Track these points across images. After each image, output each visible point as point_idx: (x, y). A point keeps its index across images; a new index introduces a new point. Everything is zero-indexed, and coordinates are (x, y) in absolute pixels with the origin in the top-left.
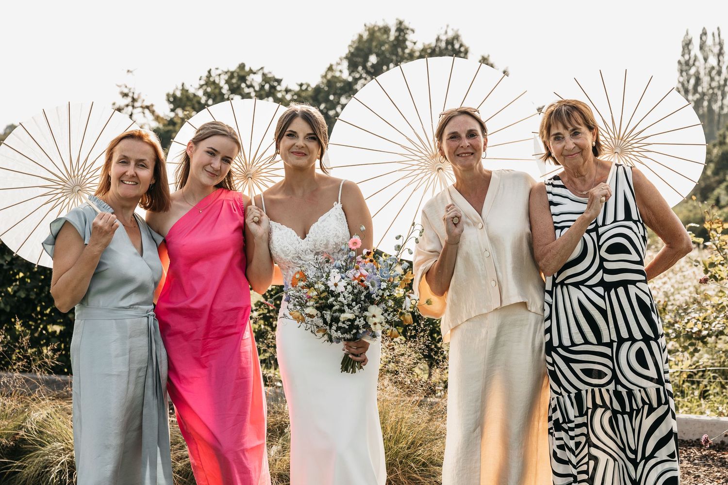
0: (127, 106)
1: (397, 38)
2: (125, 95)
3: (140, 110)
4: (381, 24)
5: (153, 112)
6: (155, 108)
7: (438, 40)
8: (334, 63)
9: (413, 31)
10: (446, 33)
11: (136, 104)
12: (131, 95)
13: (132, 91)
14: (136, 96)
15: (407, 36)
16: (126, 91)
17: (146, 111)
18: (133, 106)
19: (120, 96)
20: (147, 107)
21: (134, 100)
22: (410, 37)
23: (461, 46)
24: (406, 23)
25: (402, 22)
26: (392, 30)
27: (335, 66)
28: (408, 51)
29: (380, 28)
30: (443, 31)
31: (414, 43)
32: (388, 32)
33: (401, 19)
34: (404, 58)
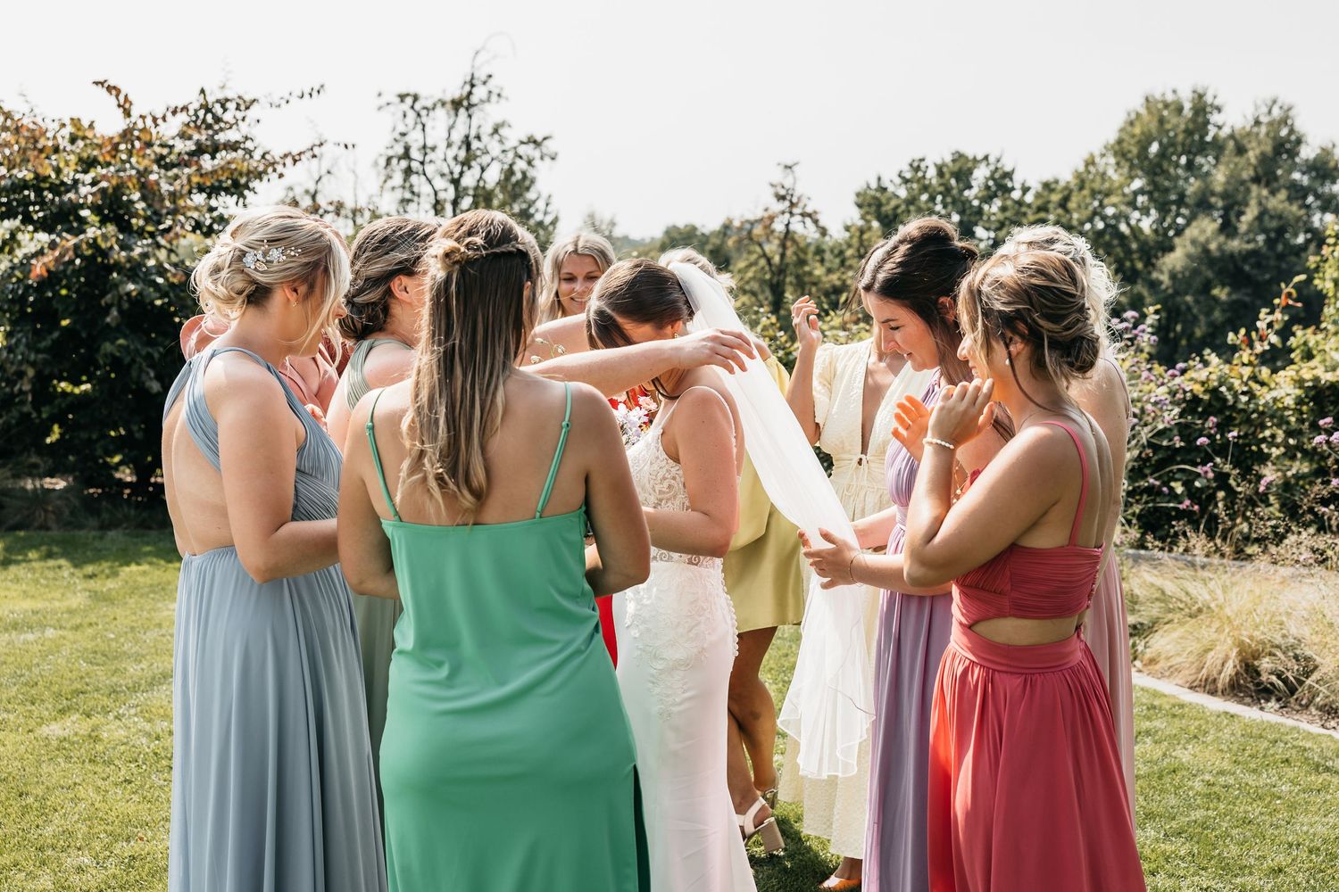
0: (783, 213)
1: (1193, 120)
2: (781, 198)
3: (799, 218)
4: (1170, 98)
5: (816, 222)
6: (819, 217)
7: (1257, 123)
8: (1097, 154)
9: (1219, 109)
10: (1270, 112)
11: (796, 211)
12: (788, 197)
13: (790, 192)
14: (795, 200)
15: (1209, 116)
16: (782, 192)
17: (808, 220)
18: (791, 213)
19: (775, 200)
20: (810, 215)
21: (792, 205)
22: (1215, 118)
23: (1292, 131)
24: (1209, 99)
25: (1201, 96)
26: (1187, 106)
27: (1097, 160)
28: (1209, 139)
29: (1166, 106)
30: (1265, 110)
31: (1220, 128)
32: (1180, 109)
33: (1200, 91)
34: (1203, 148)
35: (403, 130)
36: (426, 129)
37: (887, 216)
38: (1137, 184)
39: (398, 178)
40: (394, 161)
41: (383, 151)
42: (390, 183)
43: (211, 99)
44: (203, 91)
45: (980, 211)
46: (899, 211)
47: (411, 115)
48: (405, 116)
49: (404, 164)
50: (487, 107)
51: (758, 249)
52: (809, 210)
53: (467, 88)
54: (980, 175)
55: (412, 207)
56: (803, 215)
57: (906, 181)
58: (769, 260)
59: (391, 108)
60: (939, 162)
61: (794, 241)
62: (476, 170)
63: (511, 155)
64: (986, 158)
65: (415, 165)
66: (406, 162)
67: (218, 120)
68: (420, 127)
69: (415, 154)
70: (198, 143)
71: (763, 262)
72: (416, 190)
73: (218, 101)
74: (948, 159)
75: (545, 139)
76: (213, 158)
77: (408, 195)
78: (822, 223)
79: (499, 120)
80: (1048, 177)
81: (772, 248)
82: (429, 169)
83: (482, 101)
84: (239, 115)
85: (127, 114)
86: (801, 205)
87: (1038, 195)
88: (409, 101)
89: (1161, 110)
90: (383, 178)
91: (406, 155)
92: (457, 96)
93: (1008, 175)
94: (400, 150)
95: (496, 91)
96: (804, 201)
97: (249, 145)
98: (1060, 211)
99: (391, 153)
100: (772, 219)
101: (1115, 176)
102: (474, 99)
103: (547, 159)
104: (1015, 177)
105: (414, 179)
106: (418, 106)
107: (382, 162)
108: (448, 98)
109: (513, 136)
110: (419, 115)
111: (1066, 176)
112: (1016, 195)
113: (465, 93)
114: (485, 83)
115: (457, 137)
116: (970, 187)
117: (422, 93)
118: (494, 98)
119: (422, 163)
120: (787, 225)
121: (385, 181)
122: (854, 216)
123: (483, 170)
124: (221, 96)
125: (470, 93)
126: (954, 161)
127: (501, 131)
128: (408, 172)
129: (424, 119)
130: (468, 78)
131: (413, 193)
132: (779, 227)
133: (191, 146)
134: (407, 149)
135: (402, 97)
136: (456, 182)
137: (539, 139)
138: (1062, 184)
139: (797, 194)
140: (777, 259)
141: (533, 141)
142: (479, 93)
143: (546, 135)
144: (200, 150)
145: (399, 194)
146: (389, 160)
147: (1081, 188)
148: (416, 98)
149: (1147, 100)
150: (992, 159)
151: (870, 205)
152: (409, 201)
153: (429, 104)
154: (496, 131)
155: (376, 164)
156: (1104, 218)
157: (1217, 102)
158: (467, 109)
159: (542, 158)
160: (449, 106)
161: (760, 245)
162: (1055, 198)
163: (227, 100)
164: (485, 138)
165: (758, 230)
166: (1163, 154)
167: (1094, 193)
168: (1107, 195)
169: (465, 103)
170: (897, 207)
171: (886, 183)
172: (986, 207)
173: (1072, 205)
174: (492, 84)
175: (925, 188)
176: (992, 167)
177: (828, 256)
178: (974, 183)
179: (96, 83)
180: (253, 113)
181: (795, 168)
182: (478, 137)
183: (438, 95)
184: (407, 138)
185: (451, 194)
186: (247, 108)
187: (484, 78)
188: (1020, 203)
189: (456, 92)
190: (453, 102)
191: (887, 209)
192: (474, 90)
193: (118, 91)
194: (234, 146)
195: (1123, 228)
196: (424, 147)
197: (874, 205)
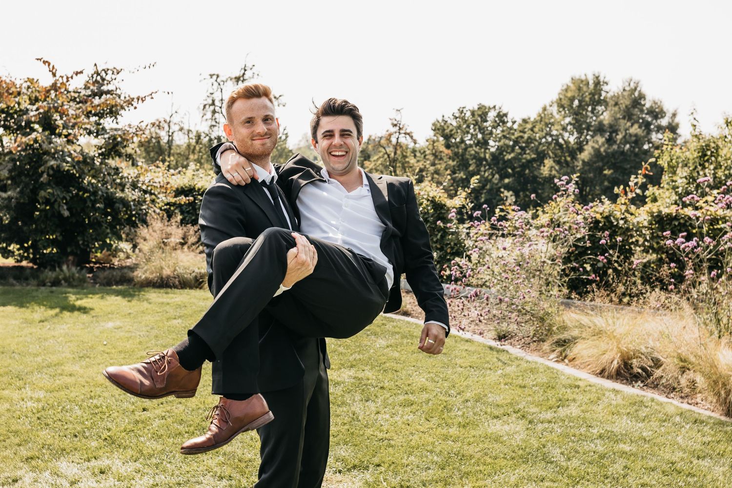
0: (396, 133)
1: (594, 89)
2: (395, 125)
3: (403, 135)
4: (583, 78)
5: (412, 137)
6: (413, 135)
7: (624, 90)
8: (548, 105)
9: (607, 84)
10: (629, 85)
11: (402, 132)
12: (398, 125)
13: (399, 122)
14: (401, 126)
15: (602, 87)
16: (395, 123)
17: (407, 136)
18: (400, 133)
19: (391, 126)
20: (408, 134)
21: (400, 129)
22: (605, 88)
23: (640, 93)
24: (601, 78)
25: (597, 77)
26: (591, 82)
27: (548, 107)
28: (602, 98)
29: (582, 81)
30: (627, 84)
31: (607, 92)
32: (588, 84)
33: (597, 75)
34: (599, 102)
35: (212, 92)
36: (223, 91)
37: (447, 135)
38: (568, 120)
39: (209, 115)
40: (207, 107)
41: (202, 101)
42: (205, 117)
43: (100, 70)
44: (95, 65)
45: (491, 133)
46: (453, 132)
47: (216, 84)
48: (213, 85)
49: (212, 108)
51: (383, 150)
52: (408, 131)
53: (243, 71)
54: (492, 115)
55: (215, 129)
56: (405, 134)
57: (456, 118)
58: (389, 156)
59: (206, 81)
60: (471, 109)
61: (401, 147)
64: (494, 107)
65: (217, 109)
67: (103, 80)
68: (220, 90)
69: (217, 103)
70: (92, 91)
71: (386, 156)
72: (217, 120)
73: (104, 70)
74: (476, 108)
75: (281, 96)
76: (100, 98)
77: (214, 123)
78: (414, 138)
80: (525, 117)
81: (390, 150)
83: (250, 78)
84: (114, 77)
85: (54, 75)
86: (404, 129)
87: (520, 125)
88: (215, 77)
89: (580, 84)
90: (202, 115)
91: (213, 104)
92: (237, 75)
93: (506, 115)
94: (211, 102)
95: (256, 73)
96: (406, 127)
97: (118, 92)
98: (530, 132)
99: (206, 103)
100: (390, 135)
101: (558, 117)
102: (246, 77)
103: (281, 106)
104: (508, 116)
105: (217, 115)
106: (218, 80)
107: (202, 107)
108: (234, 76)
110: (219, 84)
111: (533, 116)
112: (509, 124)
113: (241, 74)
114: (251, 69)
116: (486, 121)
117: (220, 74)
118: (256, 76)
119: (221, 108)
120: (398, 139)
121: (203, 117)
122: (431, 134)
124: (105, 67)
125: (244, 74)
126: (479, 108)
128: (214, 112)
129: (222, 86)
130: (243, 67)
132: (394, 140)
133: (89, 92)
134: (213, 101)
135: (211, 76)
137: (277, 96)
138: (532, 119)
139: (402, 124)
140: (392, 155)
142: (248, 74)
144: (94, 94)
145: (210, 123)
146: (205, 106)
147: (541, 121)
148: (218, 76)
149: (572, 79)
150: (497, 107)
151: (438, 129)
152: (214, 126)
153: (224, 79)
155: (199, 108)
156: (551, 136)
157: (605, 80)
160: (234, 80)
161: (384, 148)
162: (529, 126)
163: (108, 70)
165: (383, 142)
166: (580, 106)
167: (547, 125)
168: (553, 124)
169: (242, 79)
170: (451, 131)
171: (446, 118)
172: (494, 130)
173: (536, 130)
174: (254, 69)
175: (465, 121)
176: (497, 111)
177: (418, 154)
178: (488, 119)
179: (38, 59)
180: (119, 77)
181: (401, 111)
184: (213, 95)
186: (118, 73)
187: (251, 67)
188: (511, 128)
189: (238, 73)
190: (236, 78)
191: (447, 131)
192: (246, 72)
193: (49, 64)
194: (108, 92)
195: (561, 141)
196: (221, 100)
197: (441, 129)
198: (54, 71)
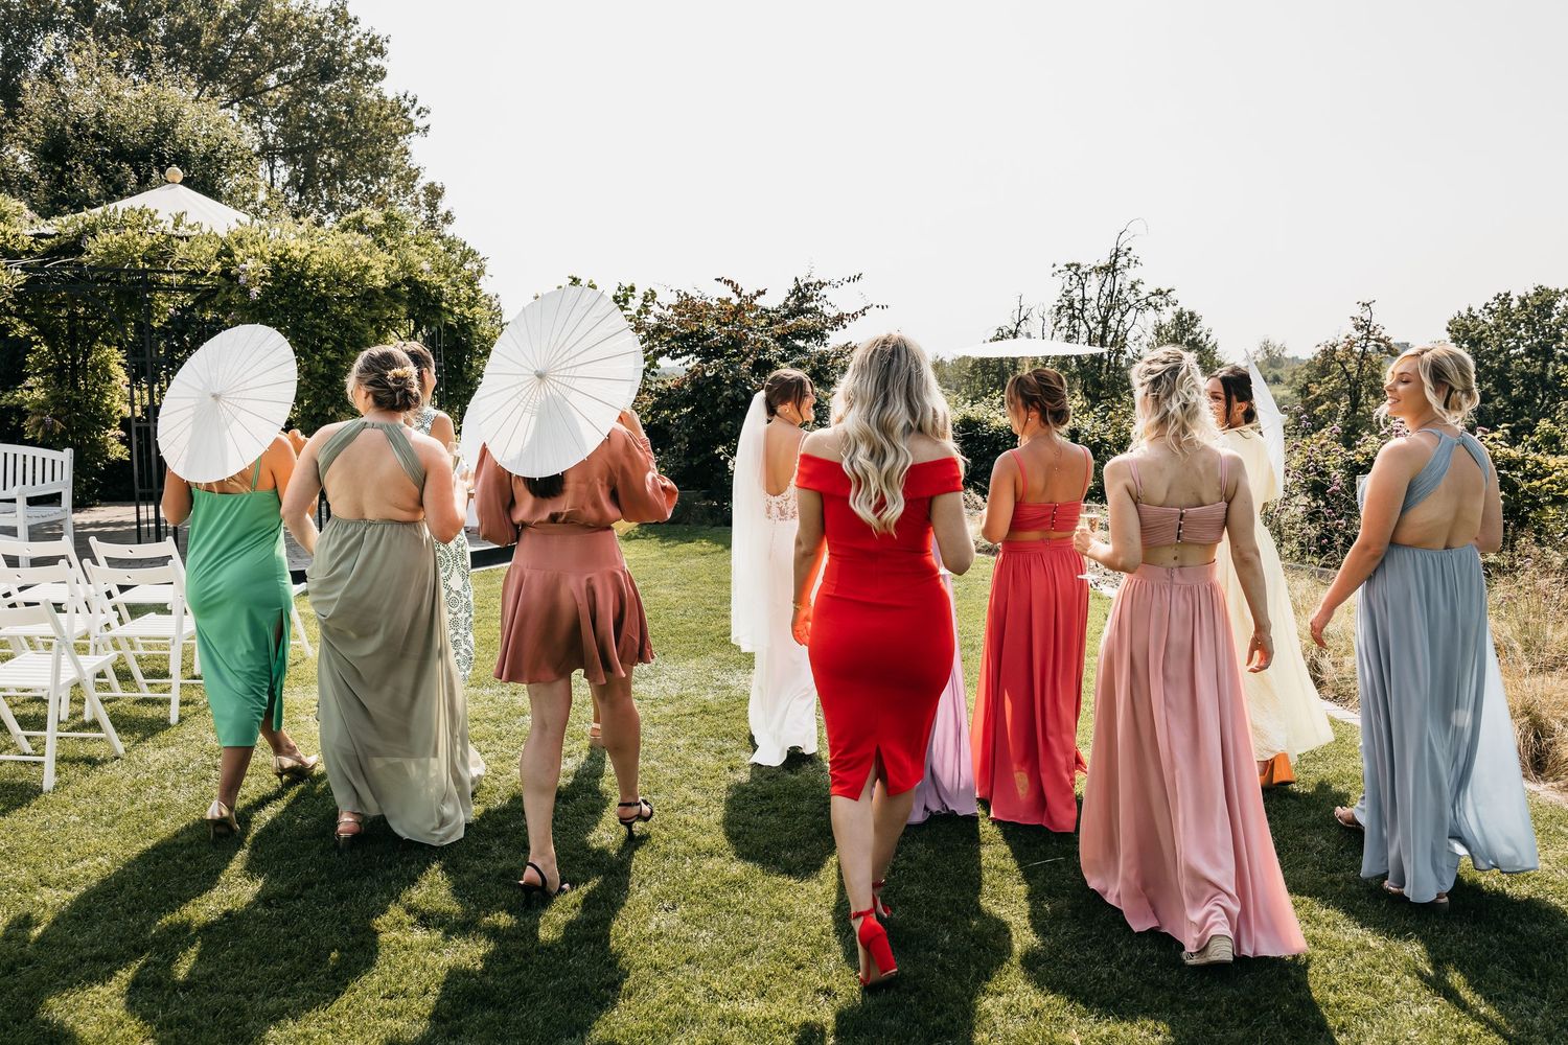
35: (1068, 287)
36: (1086, 286)
37: (1472, 339)
39: (1065, 322)
40: (1063, 310)
41: (1056, 303)
42: (1059, 325)
43: (802, 284)
44: (796, 279)
47: (1075, 278)
48: (1071, 279)
49: (1070, 311)
50: (1127, 271)
51: (1339, 366)
53: (1113, 258)
55: (1073, 341)
56: (1377, 340)
58: (1348, 375)
59: (1062, 274)
61: (1368, 360)
62: (1118, 316)
63: (1144, 303)
65: (1077, 312)
66: (1071, 310)
67: (804, 296)
68: (1080, 286)
69: (1077, 305)
70: (790, 310)
71: (1344, 376)
72: (1077, 329)
73: (805, 285)
75: (1169, 291)
77: (1071, 333)
79: (1135, 280)
81: (1351, 366)
82: (1086, 314)
83: (1124, 267)
84: (815, 292)
85: (739, 296)
86: (1376, 333)
88: (1073, 269)
90: (1054, 322)
91: (1071, 306)
92: (1107, 264)
94: (1066, 303)
95: (1134, 259)
97: (821, 310)
99: (1060, 304)
100: (1352, 343)
102: (1118, 266)
105: (1076, 321)
106: (1079, 272)
107: (1055, 310)
108: (1103, 265)
109: (1144, 291)
110: (1080, 278)
113: (1112, 262)
114: (1126, 254)
115: (1106, 291)
116: (1550, 315)
117: (1083, 263)
118: (1131, 264)
119: (1081, 311)
120: (1364, 348)
121: (1055, 325)
123: (1122, 316)
124: (806, 282)
125: (1115, 261)
126: (1536, 294)
127: (1137, 287)
128: (1073, 317)
129: (1084, 280)
130: (1114, 251)
131: (1074, 331)
132: (1357, 350)
133: (784, 312)
134: (1071, 302)
135: (1069, 267)
136: (1105, 321)
137: (1165, 290)
139: (1373, 324)
140: (1355, 375)
141: (1159, 292)
142: (1122, 261)
143: (1169, 288)
144: (793, 314)
145: (1065, 332)
146: (1059, 309)
148: (1078, 267)
151: (1458, 331)
152: (1071, 336)
153: (1087, 270)
154: (1133, 287)
155: (1050, 312)
158: (1113, 274)
159: (1167, 305)
160: (1101, 271)
161: (1342, 363)
163: (809, 285)
164: (1125, 293)
165: (1340, 354)
169: (1112, 269)
170: (1482, 333)
174: (1130, 255)
178: (1554, 312)
179: (718, 280)
180: (822, 292)
181: (1372, 305)
182: (1120, 292)
183: (1095, 264)
184: (1071, 294)
185: (1099, 331)
186: (820, 289)
187: (1125, 251)
189: (1105, 261)
190: (1101, 268)
191: (1474, 334)
192: (1118, 259)
193: (732, 282)
194: (809, 311)
196: (1083, 300)
197: (1462, 331)
198: (739, 290)
